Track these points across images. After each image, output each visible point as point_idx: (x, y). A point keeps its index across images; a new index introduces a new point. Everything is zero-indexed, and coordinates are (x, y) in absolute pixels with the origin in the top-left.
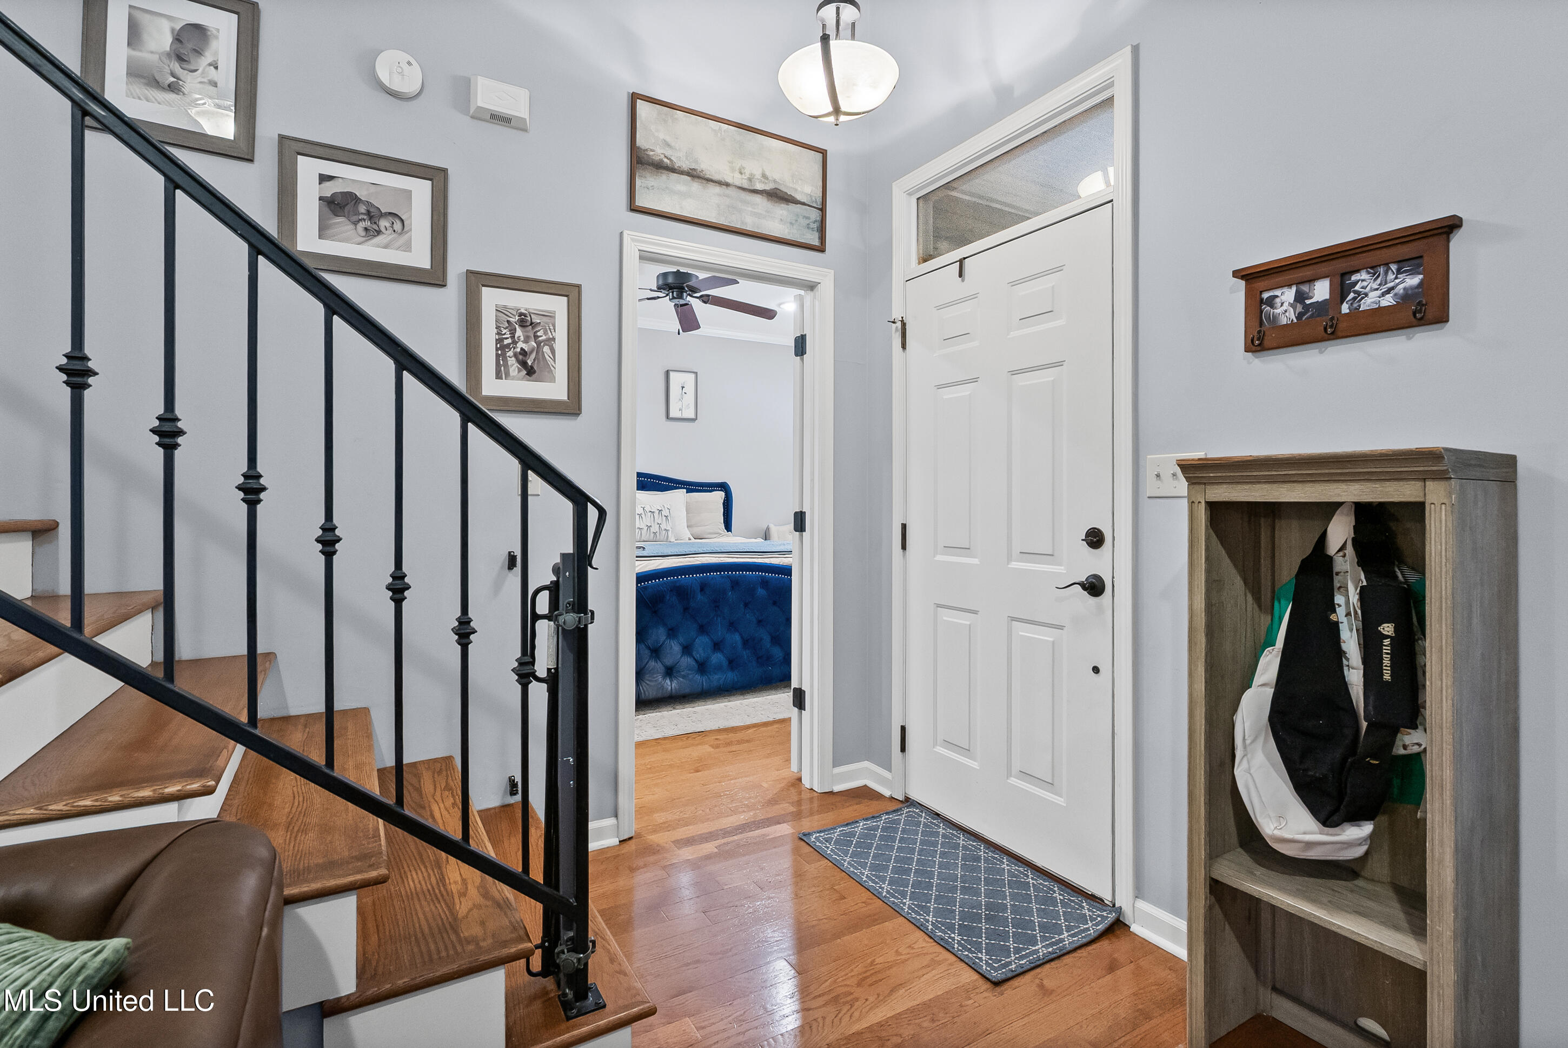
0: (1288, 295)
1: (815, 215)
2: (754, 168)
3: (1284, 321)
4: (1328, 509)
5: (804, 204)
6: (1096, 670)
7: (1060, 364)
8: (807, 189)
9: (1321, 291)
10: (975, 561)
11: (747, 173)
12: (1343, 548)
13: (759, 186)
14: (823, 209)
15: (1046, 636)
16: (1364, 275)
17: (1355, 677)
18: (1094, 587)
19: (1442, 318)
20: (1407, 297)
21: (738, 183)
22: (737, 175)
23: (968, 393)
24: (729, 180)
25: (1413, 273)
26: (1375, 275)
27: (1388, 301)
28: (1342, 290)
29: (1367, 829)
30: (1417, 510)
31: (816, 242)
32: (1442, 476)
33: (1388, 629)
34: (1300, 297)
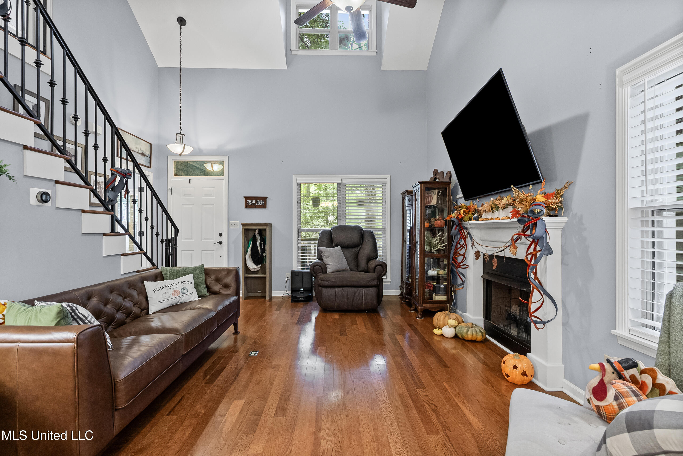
0: (250, 201)
1: (149, 159)
2: (139, 147)
3: (250, 205)
4: (255, 230)
5: (147, 156)
6: (221, 257)
7: (214, 204)
8: (148, 153)
9: (254, 202)
10: (193, 241)
11: (138, 148)
12: (257, 234)
13: (140, 152)
14: (151, 158)
15: (211, 252)
16: (258, 201)
17: (259, 249)
18: (220, 243)
19: (266, 208)
20: (262, 204)
21: (136, 151)
22: (136, 149)
23: (191, 207)
24: (135, 150)
25: (263, 202)
26: (260, 201)
27: (261, 205)
28: (256, 202)
29: (260, 265)
30: (265, 230)
31: (149, 166)
32: (268, 226)
33: (262, 242)
34: (252, 202)
